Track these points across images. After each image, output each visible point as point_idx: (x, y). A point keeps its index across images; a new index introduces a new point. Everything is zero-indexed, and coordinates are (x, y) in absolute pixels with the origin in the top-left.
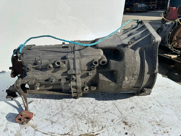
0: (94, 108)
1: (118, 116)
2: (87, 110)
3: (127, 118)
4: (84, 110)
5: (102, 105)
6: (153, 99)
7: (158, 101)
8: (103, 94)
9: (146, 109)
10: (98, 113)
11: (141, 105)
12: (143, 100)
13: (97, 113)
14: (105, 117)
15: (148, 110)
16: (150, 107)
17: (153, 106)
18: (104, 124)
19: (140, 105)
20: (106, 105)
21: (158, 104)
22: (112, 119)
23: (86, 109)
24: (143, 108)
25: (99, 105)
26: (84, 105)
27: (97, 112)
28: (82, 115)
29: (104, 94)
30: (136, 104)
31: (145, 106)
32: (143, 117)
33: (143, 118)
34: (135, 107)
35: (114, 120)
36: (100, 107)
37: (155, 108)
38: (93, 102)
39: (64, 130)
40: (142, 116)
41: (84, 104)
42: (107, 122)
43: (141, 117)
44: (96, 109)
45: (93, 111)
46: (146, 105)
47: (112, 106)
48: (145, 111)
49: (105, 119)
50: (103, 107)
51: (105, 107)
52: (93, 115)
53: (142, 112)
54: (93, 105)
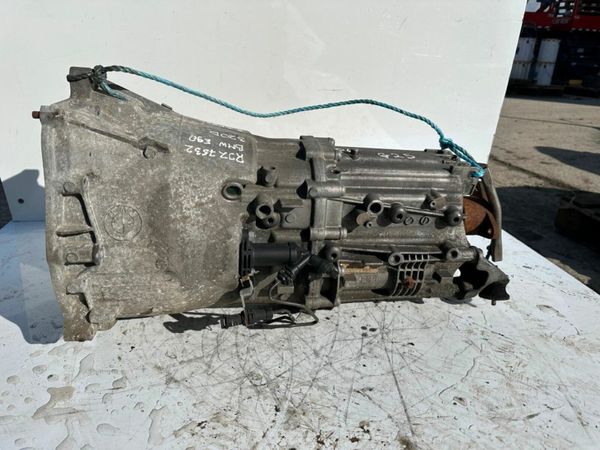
0: (316, 369)
1: (392, 414)
2: (291, 369)
3: (419, 430)
4: (282, 370)
5: (349, 369)
6: (553, 390)
7: (572, 402)
8: (364, 335)
9: (510, 419)
10: (324, 389)
11: (495, 398)
12: (513, 383)
13: (320, 388)
14: (343, 406)
15: (519, 425)
16: (531, 416)
17: (545, 415)
18: (331, 429)
19: (491, 400)
20: (362, 369)
21: (570, 413)
22: (366, 419)
23: (288, 367)
24: (500, 411)
25: (337, 366)
26: (286, 355)
27: (320, 384)
28: (269, 383)
29: (369, 333)
30: (479, 390)
31: (510, 405)
32: (487, 442)
33: (486, 445)
34: (468, 401)
35: (368, 425)
36: (338, 373)
37: (550, 424)
38: (323, 352)
39: (195, 410)
40: (484, 439)
41: (291, 349)
42: (343, 424)
43: (478, 441)
44: (322, 374)
45: (309, 379)
46: (515, 404)
47: (384, 377)
48: (503, 423)
49: (338, 413)
50: (349, 374)
51: (358, 376)
52: (305, 390)
53: (490, 427)
54: (318, 361)
